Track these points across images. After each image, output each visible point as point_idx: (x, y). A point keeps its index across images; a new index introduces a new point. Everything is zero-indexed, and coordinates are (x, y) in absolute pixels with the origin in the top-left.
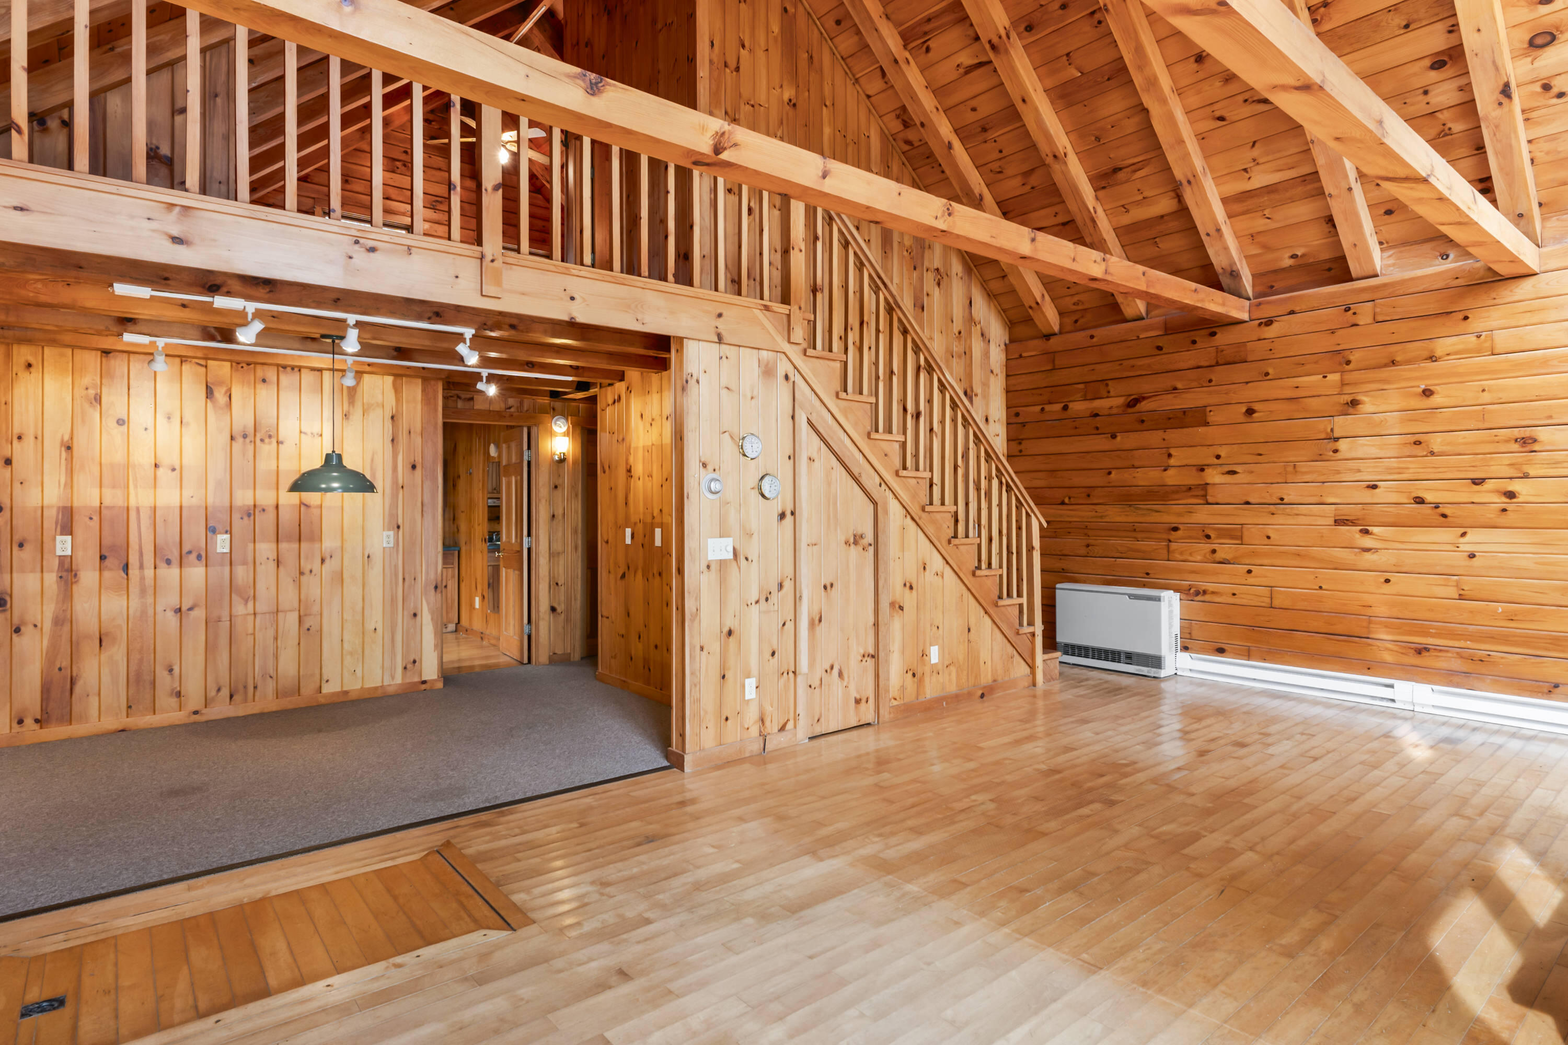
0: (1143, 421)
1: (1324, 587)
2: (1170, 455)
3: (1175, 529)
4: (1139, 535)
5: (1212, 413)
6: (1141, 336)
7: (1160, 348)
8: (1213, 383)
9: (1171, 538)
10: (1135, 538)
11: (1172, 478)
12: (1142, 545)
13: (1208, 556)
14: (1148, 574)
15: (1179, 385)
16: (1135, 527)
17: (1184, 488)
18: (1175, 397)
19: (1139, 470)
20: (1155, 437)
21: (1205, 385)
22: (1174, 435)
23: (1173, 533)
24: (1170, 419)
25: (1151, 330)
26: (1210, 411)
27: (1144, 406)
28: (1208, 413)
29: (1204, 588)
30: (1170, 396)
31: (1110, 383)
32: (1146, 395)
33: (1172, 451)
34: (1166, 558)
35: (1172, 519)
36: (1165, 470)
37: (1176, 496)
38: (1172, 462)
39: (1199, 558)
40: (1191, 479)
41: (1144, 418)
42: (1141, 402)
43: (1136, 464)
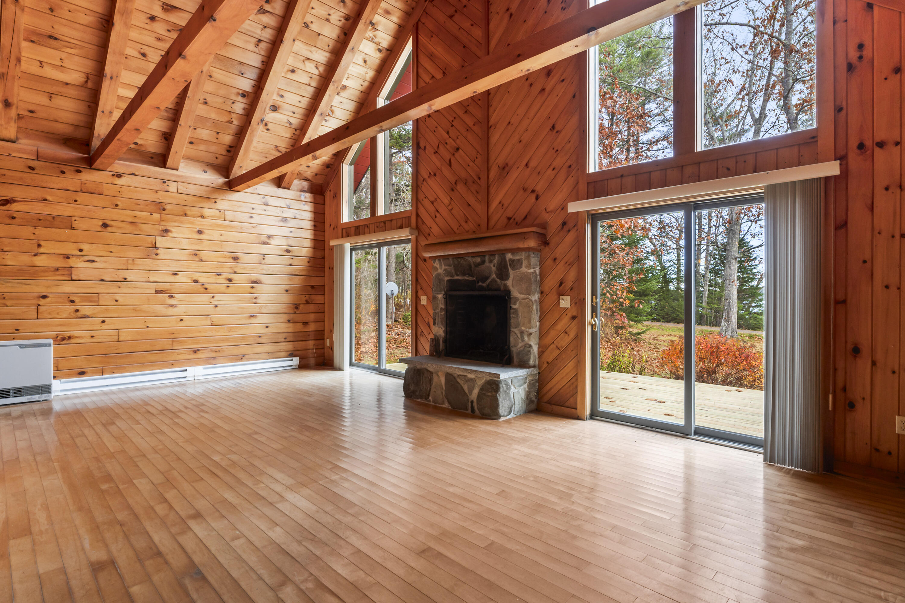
0: (14, 218)
1: (149, 326)
2: (39, 246)
3: (44, 297)
4: (8, 303)
5: (76, 222)
6: (13, 155)
7: (32, 168)
8: (78, 203)
9: (40, 303)
10: (5, 304)
11: (41, 261)
12: (11, 309)
13: (72, 314)
14: (17, 330)
15: (48, 198)
16: (4, 296)
17: (52, 269)
18: (45, 205)
19: (7, 253)
20: (26, 231)
21: (71, 202)
22: (42, 232)
23: (41, 299)
24: (40, 220)
25: (23, 153)
26: (75, 220)
27: (15, 207)
28: (73, 221)
29: (68, 335)
30: (39, 204)
32: (16, 199)
33: (42, 243)
34: (36, 317)
35: (43, 290)
36: (35, 255)
37: (45, 274)
38: (42, 250)
39: (64, 315)
40: (59, 263)
41: (15, 215)
42: (11, 203)
43: (5, 249)
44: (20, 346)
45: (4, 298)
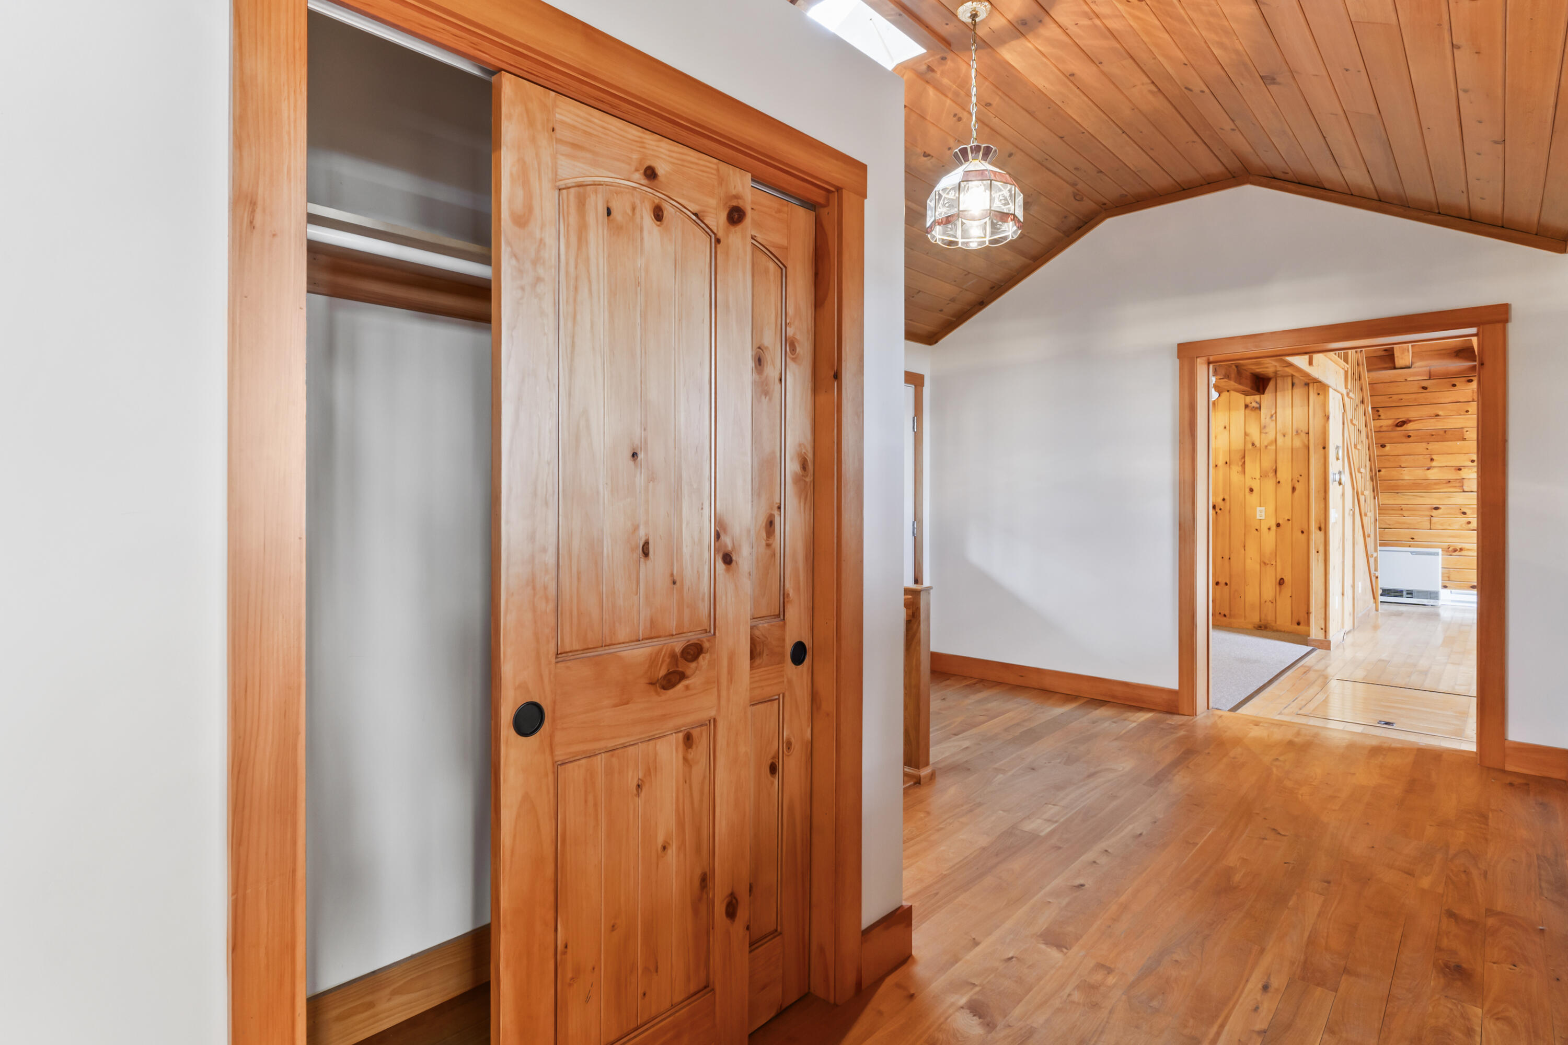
0: (1409, 436)
2: (1432, 460)
3: (1436, 508)
4: (1405, 513)
5: (1468, 433)
6: (1408, 379)
7: (1425, 388)
8: (1469, 413)
9: (1433, 514)
10: (1402, 515)
11: (1433, 474)
12: (1407, 519)
13: (1464, 526)
14: (1413, 539)
15: (1440, 413)
17: (1444, 482)
18: (1438, 421)
19: (1405, 469)
20: (1420, 447)
21: (1462, 414)
22: (1434, 446)
23: (1434, 511)
24: (1433, 435)
25: (1418, 376)
26: (1467, 431)
27: (1409, 426)
28: (1465, 432)
29: (1460, 547)
30: (1432, 420)
31: (1381, 410)
32: (1412, 419)
33: (1434, 457)
34: (1429, 528)
35: (1436, 502)
36: (1428, 469)
37: (1438, 487)
38: (1434, 464)
39: (1456, 527)
40: (1451, 475)
41: (1410, 434)
42: (1407, 423)
43: (1403, 465)
44: (1412, 553)
45: (1402, 509)
